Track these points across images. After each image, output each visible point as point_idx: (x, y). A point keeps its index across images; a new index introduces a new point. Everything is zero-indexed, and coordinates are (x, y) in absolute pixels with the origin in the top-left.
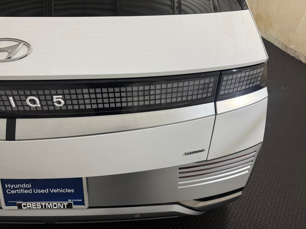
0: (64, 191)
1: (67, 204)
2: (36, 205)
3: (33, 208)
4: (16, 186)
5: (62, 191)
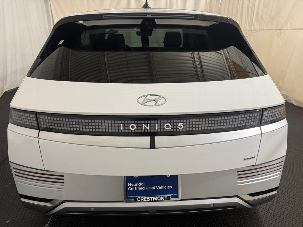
0: (166, 187)
1: (167, 197)
2: (147, 198)
3: (145, 200)
4: (135, 185)
5: (164, 187)
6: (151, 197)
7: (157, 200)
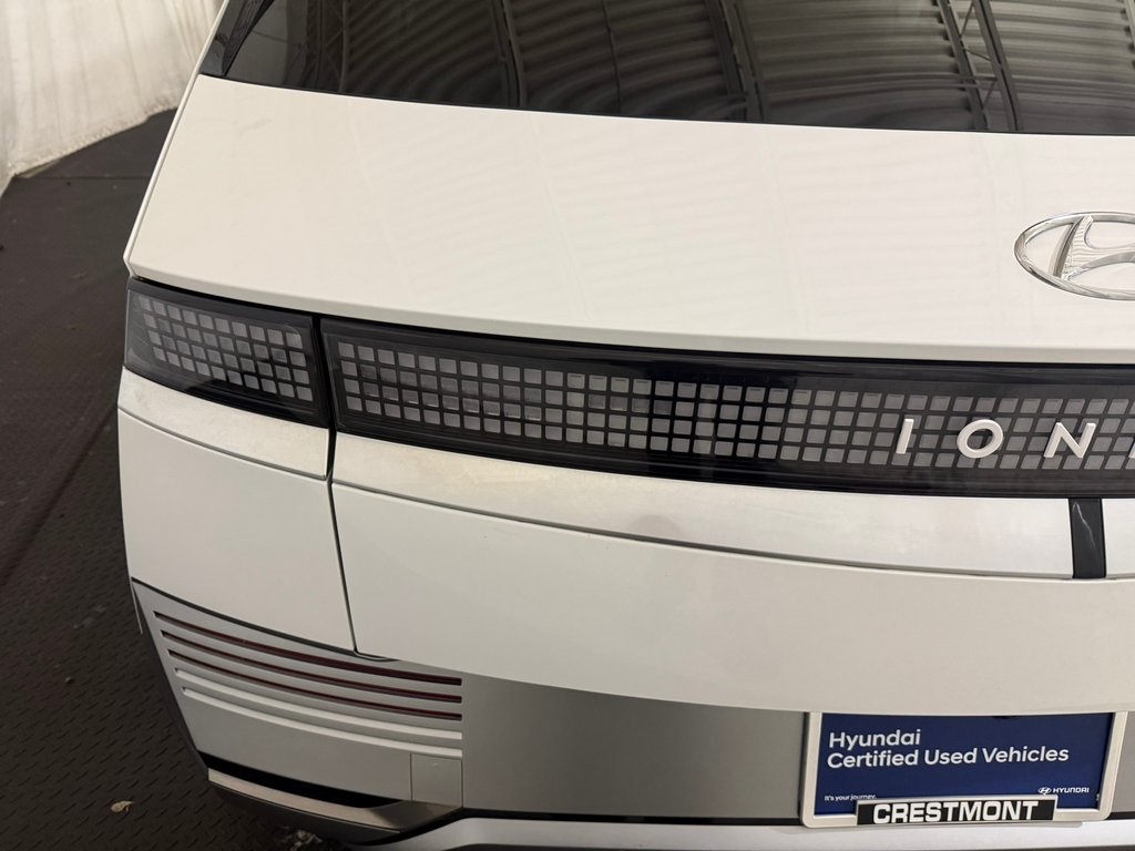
0: (1034, 756)
1: (1036, 804)
4: (865, 741)
5: (1026, 756)
6: (950, 806)
7: (982, 819)
